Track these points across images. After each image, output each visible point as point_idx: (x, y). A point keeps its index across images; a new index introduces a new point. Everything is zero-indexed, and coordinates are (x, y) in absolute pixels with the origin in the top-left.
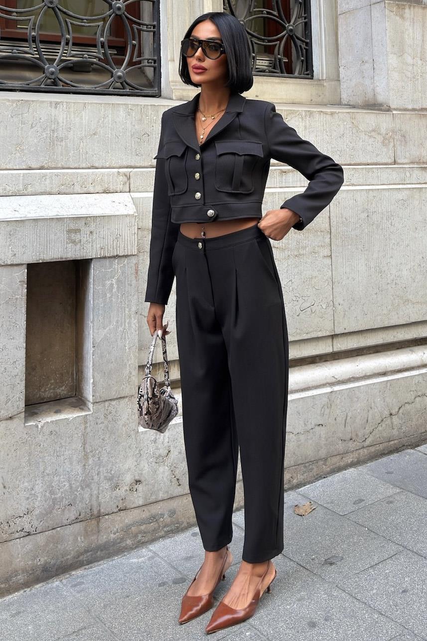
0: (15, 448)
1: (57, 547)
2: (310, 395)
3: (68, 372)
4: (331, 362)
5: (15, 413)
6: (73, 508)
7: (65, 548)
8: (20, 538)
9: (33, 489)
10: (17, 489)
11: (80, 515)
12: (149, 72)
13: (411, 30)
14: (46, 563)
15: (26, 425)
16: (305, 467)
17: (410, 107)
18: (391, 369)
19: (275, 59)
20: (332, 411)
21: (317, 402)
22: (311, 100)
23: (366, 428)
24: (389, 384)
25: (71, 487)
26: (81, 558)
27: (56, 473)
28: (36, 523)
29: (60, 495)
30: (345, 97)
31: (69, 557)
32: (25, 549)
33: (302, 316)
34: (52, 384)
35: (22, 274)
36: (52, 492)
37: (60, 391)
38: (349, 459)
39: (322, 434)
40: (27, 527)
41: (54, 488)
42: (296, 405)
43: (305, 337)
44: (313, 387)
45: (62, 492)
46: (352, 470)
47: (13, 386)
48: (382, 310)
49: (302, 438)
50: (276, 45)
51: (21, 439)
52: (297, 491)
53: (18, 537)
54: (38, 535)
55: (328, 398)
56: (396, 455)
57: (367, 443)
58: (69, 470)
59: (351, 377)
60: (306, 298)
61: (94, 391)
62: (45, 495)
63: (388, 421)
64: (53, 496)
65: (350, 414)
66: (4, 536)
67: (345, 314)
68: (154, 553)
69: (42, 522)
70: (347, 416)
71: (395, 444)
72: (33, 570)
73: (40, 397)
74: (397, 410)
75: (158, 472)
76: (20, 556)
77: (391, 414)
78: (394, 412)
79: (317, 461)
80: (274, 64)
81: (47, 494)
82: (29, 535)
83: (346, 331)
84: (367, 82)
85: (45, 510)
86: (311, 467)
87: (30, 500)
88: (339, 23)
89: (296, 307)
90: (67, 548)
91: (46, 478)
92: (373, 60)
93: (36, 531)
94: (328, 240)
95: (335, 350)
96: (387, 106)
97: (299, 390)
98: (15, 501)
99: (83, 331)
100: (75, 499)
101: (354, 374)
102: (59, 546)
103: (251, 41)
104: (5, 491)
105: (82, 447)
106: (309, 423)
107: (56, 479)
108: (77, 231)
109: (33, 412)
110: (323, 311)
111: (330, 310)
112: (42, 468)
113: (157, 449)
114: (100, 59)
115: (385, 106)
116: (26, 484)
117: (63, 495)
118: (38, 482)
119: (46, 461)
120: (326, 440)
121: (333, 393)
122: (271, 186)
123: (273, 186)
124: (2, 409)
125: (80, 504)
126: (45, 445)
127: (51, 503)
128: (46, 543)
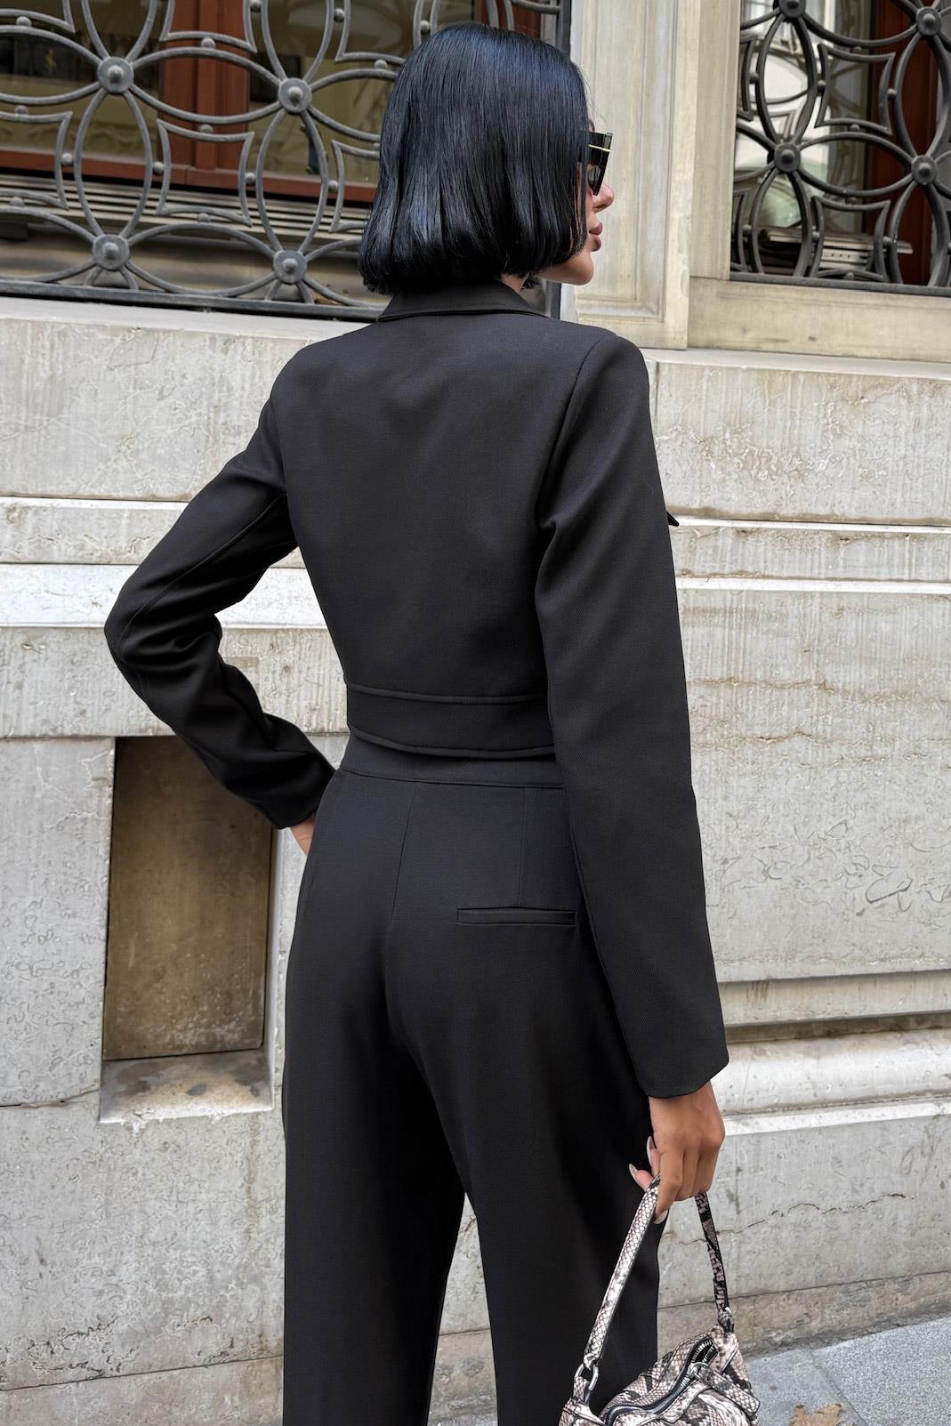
0: (71, 1173)
1: (170, 1412)
2: (874, 1119)
3: (244, 991)
5: (75, 1092)
6: (213, 1328)
7: (190, 1417)
8: (78, 1382)
9: (113, 1273)
10: (75, 1270)
11: (232, 1346)
15: (103, 1121)
16: (847, 1292)
20: (933, 1163)
21: (892, 1139)
25: (211, 1278)
28: (118, 1353)
29: (181, 1293)
32: (88, 1409)
33: (872, 916)
34: (203, 1015)
35: (98, 762)
36: (162, 1286)
37: (223, 1032)
39: (901, 1217)
40: (96, 1359)
41: (167, 1276)
42: (831, 1141)
43: (875, 967)
44: (887, 1097)
45: (187, 1289)
47: (71, 1029)
49: (844, 1222)
51: (87, 1154)
52: (817, 1352)
53: (73, 1378)
54: (125, 1380)
55: (926, 1131)
58: (208, 1238)
60: (886, 872)
62: (144, 1291)
64: (164, 1295)
66: (39, 1372)
69: (134, 1353)
73: (172, 1041)
76: (76, 1422)
79: (881, 1282)
81: (150, 1289)
82: (100, 1377)
85: (142, 1323)
86: (862, 1294)
87: (105, 1297)
89: (856, 891)
90: (196, 1418)
91: (149, 1251)
93: (118, 1370)
97: (844, 1100)
98: (67, 1296)
100: (220, 1307)
102: (176, 1412)
104: (42, 1269)
105: (244, 1188)
106: (865, 1188)
107: (174, 1254)
110: (933, 906)
112: (137, 1228)
116: (96, 1259)
117: (191, 1294)
118: (126, 1258)
119: (150, 1211)
120: (912, 1235)
121: (941, 1122)
122: (802, 575)
123: (808, 575)
124: (39, 1079)
125: (233, 1321)
126: (149, 1174)
127: (158, 1310)
128: (144, 1400)
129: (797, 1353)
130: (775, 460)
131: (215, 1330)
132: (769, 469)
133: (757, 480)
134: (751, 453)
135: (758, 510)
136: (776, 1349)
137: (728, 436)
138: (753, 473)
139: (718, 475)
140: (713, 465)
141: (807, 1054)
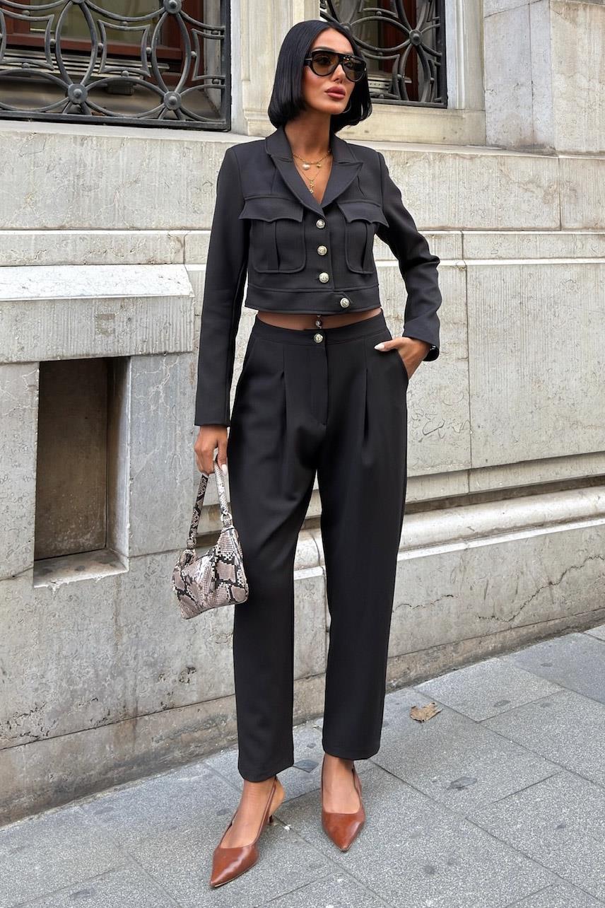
0: (19, 618)
1: (77, 758)
2: (435, 553)
3: (95, 515)
4: (466, 507)
5: (21, 570)
6: (99, 704)
7: (87, 760)
8: (25, 744)
9: (43, 676)
10: (22, 676)
11: (109, 714)
12: (215, 95)
13: (586, 41)
14: (61, 780)
15: (35, 587)
16: (427, 654)
17: (584, 149)
18: (551, 519)
19: (393, 79)
20: (466, 576)
21: (445, 564)
22: (444, 138)
23: (516, 601)
24: (547, 540)
25: (97, 675)
26: (109, 775)
27: (76, 655)
28: (47, 725)
29: (81, 685)
30: (492, 135)
31: (92, 772)
32: (31, 761)
33: (426, 442)
34: (72, 530)
35: (31, 376)
36: (71, 682)
37: (84, 541)
38: (490, 644)
39: (452, 607)
40: (35, 730)
41: (73, 676)
42: (414, 567)
43: (430, 471)
44: (440, 542)
45: (84, 682)
46: (494, 660)
47: (18, 532)
48: (540, 436)
49: (424, 613)
50: (395, 59)
51: (28, 606)
52: (415, 687)
53: (21, 743)
54: (51, 741)
55: (461, 558)
56: (557, 639)
57: (516, 622)
58: (94, 651)
59: (494, 528)
60: (432, 417)
61: (131, 541)
62: (60, 686)
63: (546, 593)
64: (72, 688)
65: (491, 582)
66: (4, 740)
67: (487, 441)
68: (212, 770)
69: (56, 724)
70: (487, 584)
71: (555, 625)
72: (43, 789)
73: (55, 548)
74: (559, 577)
75: (219, 657)
76: (24, 769)
77: (551, 583)
78: (554, 580)
79: (445, 646)
80: (392, 88)
81: (64, 684)
82: (37, 740)
83: (489, 464)
84: (524, 113)
85: (59, 704)
86: (435, 654)
87: (39, 692)
88: (486, 30)
89: (418, 428)
90: (91, 761)
91: (63, 662)
92: (532, 82)
93: (47, 735)
94: (463, 336)
95: (473, 490)
96: (551, 147)
97: (419, 545)
98: (18, 693)
99: (117, 457)
100: (102, 692)
101: (499, 524)
102: (80, 758)
104: (4, 677)
105: (114, 620)
106: (434, 592)
107: (76, 663)
108: (110, 317)
109: (47, 569)
110: (455, 435)
111: (465, 434)
112: (56, 648)
113: (219, 624)
114: (145, 77)
115: (549, 147)
116: (34, 669)
117: (86, 686)
118: (50, 666)
119: (63, 637)
120: (458, 618)
121: (469, 551)
124: (2, 563)
125: (109, 699)
126: (62, 615)
127: (68, 696)
128: (62, 752)
129: (405, 689)
131: (99, 706)
136: (393, 690)
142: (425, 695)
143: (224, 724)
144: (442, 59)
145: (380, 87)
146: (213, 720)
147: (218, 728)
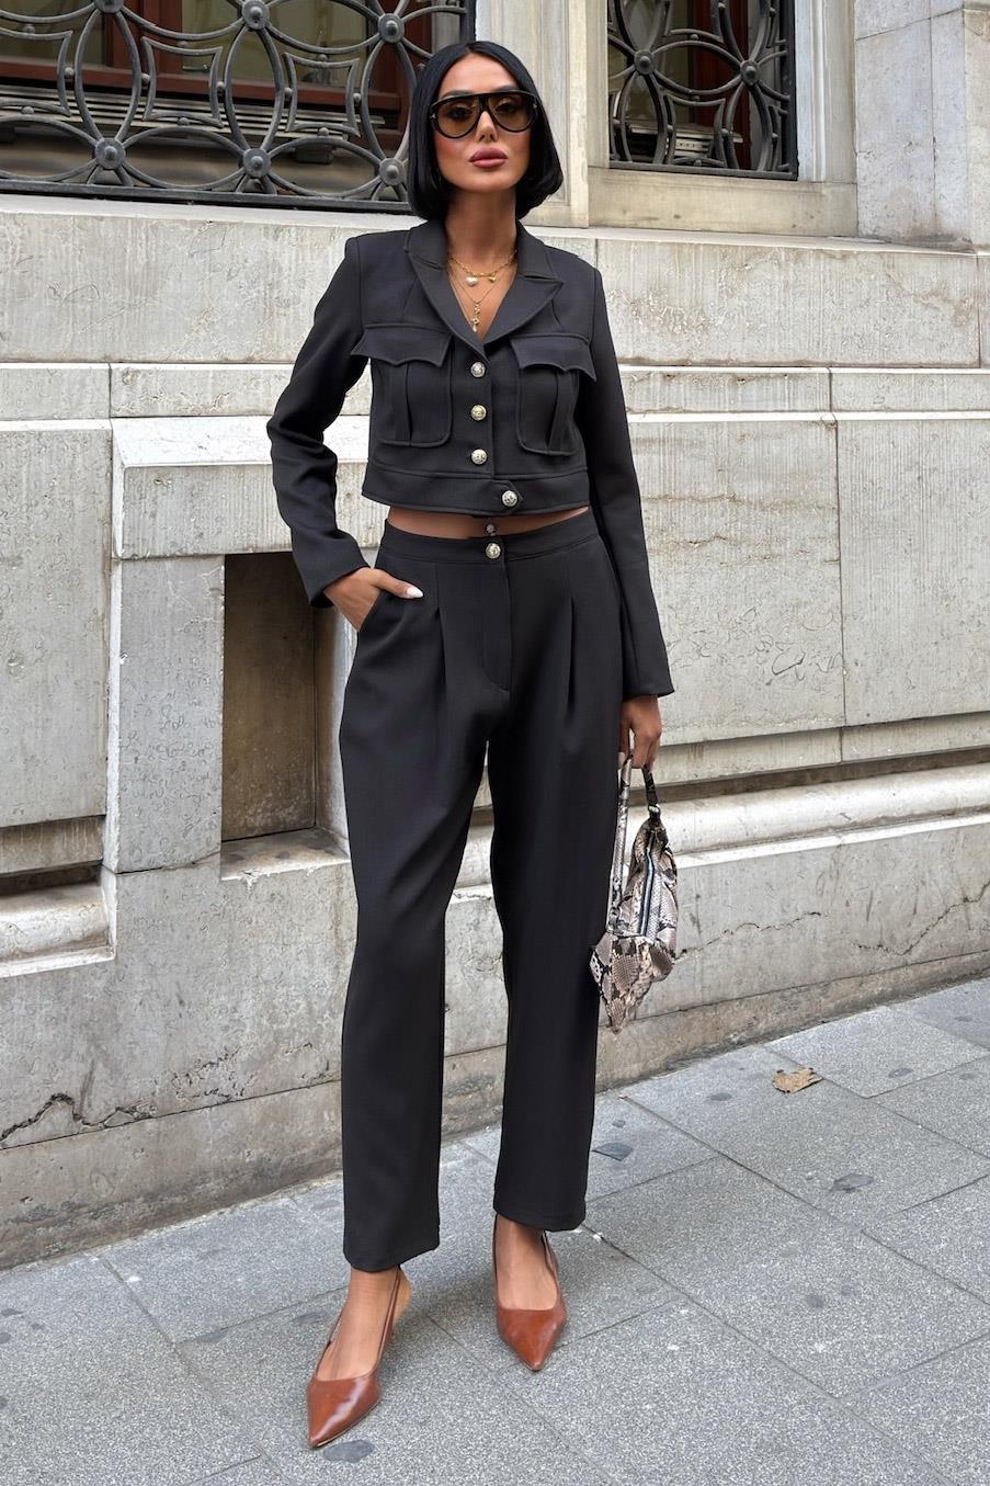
0: (201, 924)
1: (283, 1130)
2: (793, 850)
3: (300, 779)
4: (838, 784)
5: (204, 855)
6: (313, 1052)
7: (298, 1133)
8: (211, 1107)
9: (235, 1010)
10: (206, 1009)
11: (327, 1069)
14: (261, 1160)
15: (223, 879)
16: (783, 997)
18: (966, 805)
19: (716, 136)
20: (840, 884)
21: (808, 866)
22: (794, 226)
23: (913, 925)
24: (961, 837)
25: (310, 1010)
26: (329, 1155)
27: (281, 980)
28: (241, 1080)
29: (288, 1024)
30: (868, 221)
31: (305, 1151)
32: (219, 1130)
33: (777, 685)
34: (268, 800)
35: (214, 576)
36: (273, 1019)
37: (285, 815)
38: (875, 987)
39: (818, 931)
40: (224, 1087)
41: (277, 1011)
42: (764, 869)
43: (782, 728)
44: (800, 833)
45: (292, 1021)
46: (882, 1009)
47: (198, 800)
48: (949, 680)
49: (778, 937)
50: (718, 106)
51: (213, 907)
52: (766, 1045)
53: (207, 1104)
54: (246, 1103)
55: (833, 858)
56: (975, 983)
57: (915, 956)
58: (307, 975)
59: (880, 816)
60: (785, 647)
62: (259, 1024)
63: (960, 915)
64: (275, 1026)
65: (878, 895)
66: (181, 1100)
67: (868, 686)
68: (477, 1152)
69: (254, 1079)
70: (871, 899)
71: (974, 961)
72: (237, 1172)
73: (246, 826)
74: (978, 891)
75: (482, 990)
76: (211, 1142)
77: (966, 900)
78: (971, 894)
79: (808, 987)
80: (714, 149)
81: (265, 1022)
82: (228, 1101)
83: (871, 720)
84: (919, 187)
85: (259, 1051)
86: (795, 998)
87: (231, 1031)
88: (858, 60)
89: (765, 665)
90: (303, 1134)
91: (262, 989)
92: (934, 139)
93: (241, 1095)
94: (832, 527)
95: (847, 758)
96: (965, 240)
97: (769, 838)
98: (201, 1032)
100: (318, 1034)
101: (888, 810)
102: (287, 1130)
103: (665, 98)
104: (181, 1009)
105: (333, 930)
106: (791, 908)
107: (281, 991)
109: (237, 855)
110: (821, 675)
111: (836, 675)
112: (253, 969)
113: (482, 943)
114: (352, 137)
115: (960, 239)
116: (223, 998)
117: (295, 1025)
118: (245, 996)
119: (263, 955)
120: (828, 946)
121: (844, 849)
122: (712, 409)
123: (717, 409)
124: (177, 844)
125: (328, 1045)
126: (261, 922)
127: (271, 1039)
128: (263, 1120)
129: (751, 1047)
130: (685, 318)
131: (314, 1055)
132: (682, 325)
133: (673, 334)
134: (668, 311)
135: (676, 358)
136: (734, 1048)
137: (650, 298)
138: (671, 328)
139: (645, 331)
140: (640, 322)
141: (737, 804)
142: (782, 1056)
143: (489, 1088)
144: (789, 105)
145: (695, 149)
146: (475, 1083)
147: (482, 1095)
